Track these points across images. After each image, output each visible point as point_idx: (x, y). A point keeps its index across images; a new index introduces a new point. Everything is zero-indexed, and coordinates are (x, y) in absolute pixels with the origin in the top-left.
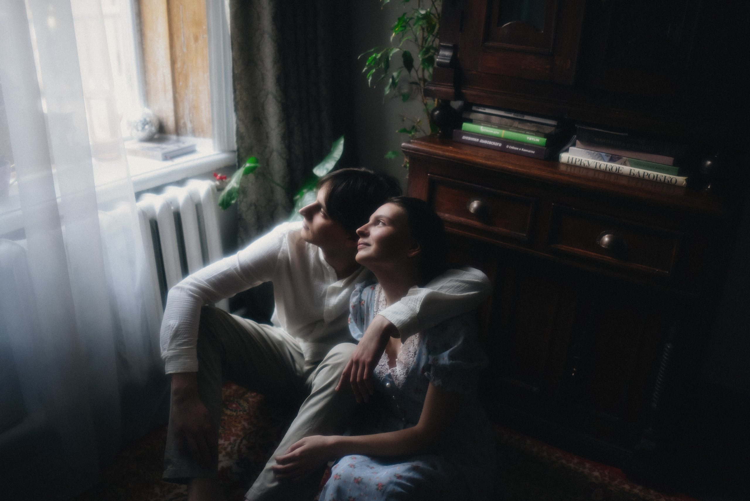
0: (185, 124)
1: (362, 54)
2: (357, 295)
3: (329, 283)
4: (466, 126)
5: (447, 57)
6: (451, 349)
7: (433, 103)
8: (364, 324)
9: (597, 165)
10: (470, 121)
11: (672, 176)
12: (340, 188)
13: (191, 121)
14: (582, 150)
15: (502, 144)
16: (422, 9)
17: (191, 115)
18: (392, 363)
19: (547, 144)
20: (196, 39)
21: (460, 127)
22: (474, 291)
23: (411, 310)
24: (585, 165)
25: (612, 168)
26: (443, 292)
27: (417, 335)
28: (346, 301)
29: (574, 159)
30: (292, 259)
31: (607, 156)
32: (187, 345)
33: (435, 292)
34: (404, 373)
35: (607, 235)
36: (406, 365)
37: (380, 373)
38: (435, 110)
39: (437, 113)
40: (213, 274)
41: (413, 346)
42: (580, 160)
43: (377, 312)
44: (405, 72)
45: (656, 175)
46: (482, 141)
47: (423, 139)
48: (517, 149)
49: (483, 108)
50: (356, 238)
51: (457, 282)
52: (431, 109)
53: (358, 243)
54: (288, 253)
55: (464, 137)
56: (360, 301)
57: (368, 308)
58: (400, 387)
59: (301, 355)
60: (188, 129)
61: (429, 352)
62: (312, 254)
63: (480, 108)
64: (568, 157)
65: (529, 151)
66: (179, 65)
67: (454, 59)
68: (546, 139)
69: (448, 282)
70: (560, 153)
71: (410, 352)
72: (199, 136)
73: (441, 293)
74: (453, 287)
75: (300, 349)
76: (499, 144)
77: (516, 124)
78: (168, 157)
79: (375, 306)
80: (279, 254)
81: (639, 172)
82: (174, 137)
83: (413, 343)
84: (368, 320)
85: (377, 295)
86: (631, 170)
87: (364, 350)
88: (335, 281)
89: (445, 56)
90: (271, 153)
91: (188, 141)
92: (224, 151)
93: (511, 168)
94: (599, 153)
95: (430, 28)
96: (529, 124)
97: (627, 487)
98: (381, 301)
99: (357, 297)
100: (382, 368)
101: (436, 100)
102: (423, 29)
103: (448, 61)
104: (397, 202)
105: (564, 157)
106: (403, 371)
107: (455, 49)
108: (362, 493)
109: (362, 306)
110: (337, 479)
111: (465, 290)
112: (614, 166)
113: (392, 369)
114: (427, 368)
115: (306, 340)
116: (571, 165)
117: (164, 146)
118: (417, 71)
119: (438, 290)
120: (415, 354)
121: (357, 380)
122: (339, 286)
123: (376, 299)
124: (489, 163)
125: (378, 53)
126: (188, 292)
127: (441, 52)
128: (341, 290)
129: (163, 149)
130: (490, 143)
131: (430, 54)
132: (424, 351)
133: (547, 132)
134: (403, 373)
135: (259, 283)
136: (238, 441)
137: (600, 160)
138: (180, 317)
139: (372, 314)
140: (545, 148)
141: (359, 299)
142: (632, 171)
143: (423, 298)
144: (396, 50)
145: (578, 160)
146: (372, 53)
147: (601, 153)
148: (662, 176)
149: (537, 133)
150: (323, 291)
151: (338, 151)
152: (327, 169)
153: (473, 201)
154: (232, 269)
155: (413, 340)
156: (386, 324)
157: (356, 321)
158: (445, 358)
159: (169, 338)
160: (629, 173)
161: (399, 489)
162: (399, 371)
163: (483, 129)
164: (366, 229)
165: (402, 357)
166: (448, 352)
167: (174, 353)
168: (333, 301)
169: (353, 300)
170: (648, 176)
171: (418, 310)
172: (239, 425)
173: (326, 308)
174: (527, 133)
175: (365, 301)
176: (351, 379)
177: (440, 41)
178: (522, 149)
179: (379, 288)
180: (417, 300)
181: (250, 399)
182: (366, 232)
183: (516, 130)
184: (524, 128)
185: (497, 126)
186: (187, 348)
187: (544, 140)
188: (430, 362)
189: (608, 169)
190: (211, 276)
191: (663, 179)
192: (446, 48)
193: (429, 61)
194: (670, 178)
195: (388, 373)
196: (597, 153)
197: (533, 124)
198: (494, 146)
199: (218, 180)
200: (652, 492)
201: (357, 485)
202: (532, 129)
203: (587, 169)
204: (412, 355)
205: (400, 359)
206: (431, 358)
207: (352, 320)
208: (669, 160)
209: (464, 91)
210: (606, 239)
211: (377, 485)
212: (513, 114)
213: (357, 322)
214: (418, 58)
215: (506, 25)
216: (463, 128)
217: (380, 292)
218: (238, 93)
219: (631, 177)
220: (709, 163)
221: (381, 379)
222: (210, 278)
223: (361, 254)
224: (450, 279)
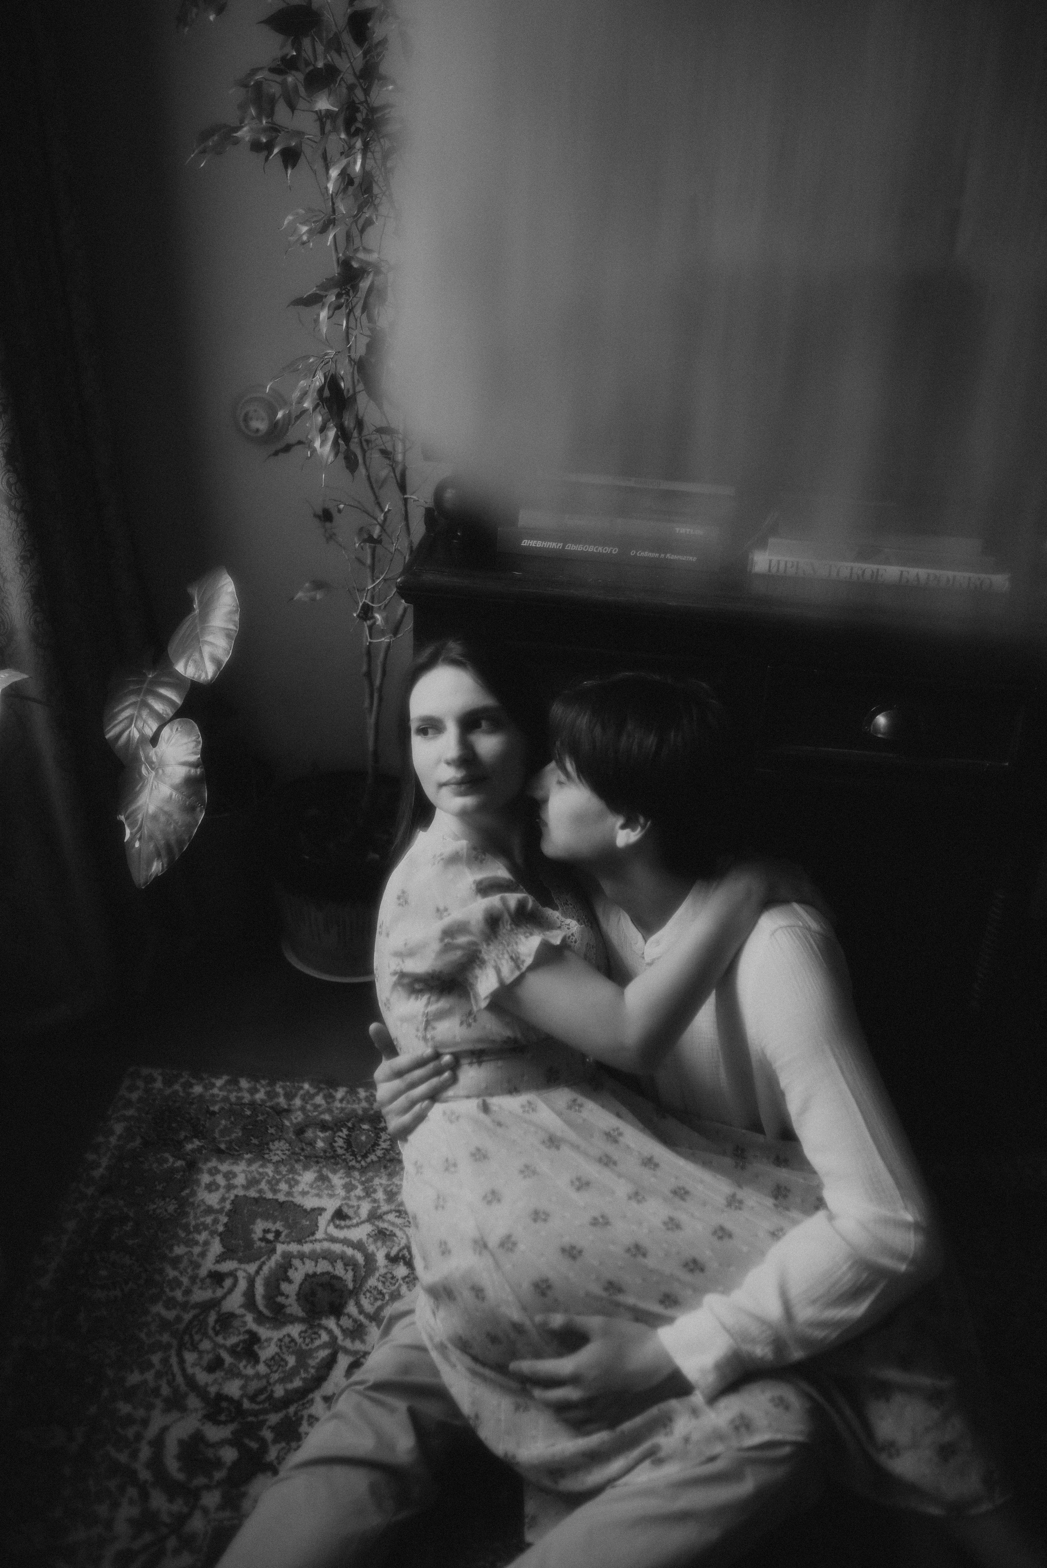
9: (833, 570)
15: (620, 549)
21: (515, 520)
25: (864, 575)
29: (781, 563)
35: (884, 713)
42: (795, 563)
45: (953, 577)
46: (571, 547)
48: (656, 555)
55: (525, 543)
64: (768, 561)
65: (684, 558)
76: (612, 550)
81: (917, 575)
86: (902, 572)
105: (761, 561)
112: (867, 568)
116: (779, 576)
130: (591, 549)
142: (904, 575)
145: (788, 564)
148: (965, 577)
160: (897, 578)
170: (936, 581)
178: (668, 556)
189: (854, 576)
191: (966, 584)
194: (980, 579)
198: (601, 555)
210: (882, 721)
219: (902, 588)
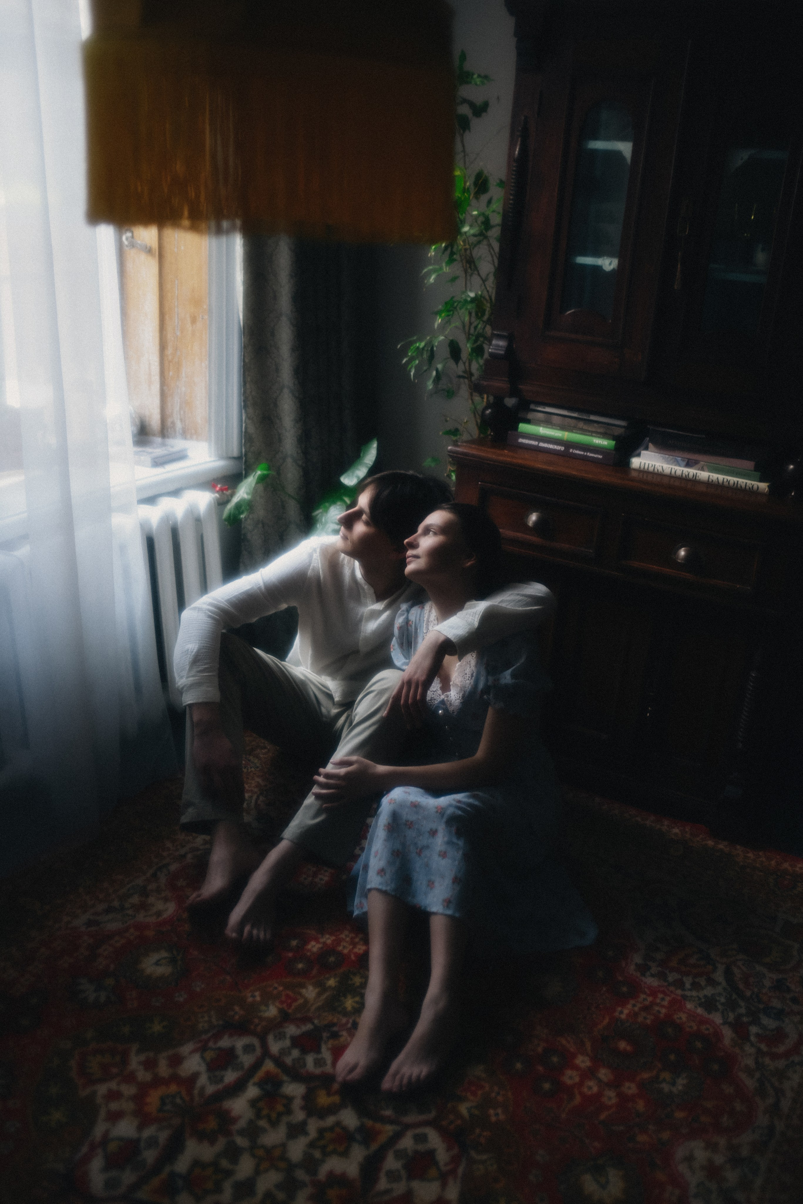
0: (173, 423)
1: (402, 343)
2: (403, 615)
3: (366, 605)
4: (523, 427)
5: (501, 347)
6: (514, 667)
7: (481, 401)
8: (411, 648)
9: (672, 471)
10: (528, 421)
11: (753, 483)
12: (386, 493)
13: (181, 420)
14: (655, 454)
15: (565, 448)
16: (471, 291)
17: (182, 413)
18: (446, 687)
19: (617, 448)
20: (194, 320)
21: (516, 428)
22: (536, 606)
23: (469, 625)
24: (659, 471)
25: (688, 474)
26: (504, 605)
27: (474, 655)
28: (389, 625)
29: (646, 464)
30: (324, 577)
31: (683, 461)
32: (208, 672)
33: (495, 605)
34: (460, 697)
35: (683, 549)
36: (462, 688)
37: (431, 700)
38: (486, 408)
39: (488, 412)
40: (233, 594)
41: (470, 668)
42: (654, 466)
43: (426, 633)
44: (451, 363)
45: (736, 482)
46: (542, 445)
47: (472, 442)
48: (582, 453)
49: (542, 407)
50: (404, 549)
51: (519, 596)
52: (480, 407)
53: (406, 556)
54: (319, 570)
55: (521, 440)
56: (407, 622)
57: (416, 629)
58: (455, 714)
59: (330, 696)
60: (177, 429)
61: (488, 673)
62: (347, 572)
63: (540, 407)
64: (640, 463)
65: (596, 456)
66: (169, 351)
67: (509, 349)
68: (615, 442)
69: (510, 595)
70: (631, 458)
71: (466, 674)
72: (191, 438)
73: (501, 606)
74: (514, 601)
75: (329, 689)
76: (561, 447)
77: (581, 425)
78: (158, 462)
79: (425, 626)
80: (309, 572)
81: (718, 478)
82: (159, 440)
83: (470, 665)
84: (416, 643)
85: (426, 616)
86: (709, 476)
87: (417, 668)
88: (373, 603)
89: (498, 346)
90: (284, 459)
91: (177, 444)
92: (221, 458)
93: (576, 473)
94: (674, 457)
95: (480, 312)
96: (595, 425)
97: (710, 843)
98: (431, 621)
99: (404, 617)
100: (433, 694)
101: (485, 396)
102: (470, 314)
103: (502, 352)
104: (447, 508)
105: (636, 462)
106: (459, 695)
107: (510, 339)
108: (420, 817)
109: (410, 628)
110: (392, 803)
111: (527, 604)
112: (691, 472)
113: (446, 694)
114: (487, 689)
115: (334, 678)
116: (643, 471)
117: (149, 450)
118: (464, 363)
119: (499, 603)
120: (472, 676)
121: (409, 702)
122: (378, 609)
123: (425, 619)
124: (551, 468)
125: (421, 342)
126: (207, 613)
127: (494, 342)
128: (380, 613)
129: (151, 453)
130: (551, 446)
131: (479, 343)
132: (483, 672)
133: (616, 434)
134: (458, 697)
135: (284, 606)
136: (255, 797)
137: (675, 465)
138: (199, 640)
139: (422, 635)
140: (614, 452)
141: (406, 620)
142: (711, 477)
143: (482, 611)
144: (442, 338)
145: (650, 465)
146: (415, 342)
147: (676, 458)
148: (743, 482)
149: (605, 435)
150: (360, 614)
151: (371, 455)
152: (358, 477)
153: (532, 514)
154: (255, 588)
155: (470, 662)
156: (442, 639)
157: (401, 645)
158: (507, 677)
159: (188, 663)
160: (707, 479)
161: (460, 813)
162: (454, 696)
163: (543, 431)
164: (415, 540)
165: (457, 680)
166: (509, 671)
167: (194, 680)
168: (371, 626)
169: (399, 621)
170: (727, 483)
171: (476, 624)
172: (253, 782)
173: (362, 635)
174: (594, 434)
175: (413, 622)
176: (402, 702)
177: (493, 329)
178: (588, 454)
179: (430, 607)
180: (476, 614)
181: (262, 756)
182: (415, 543)
183: (581, 432)
184: (590, 429)
185: (559, 427)
186: (209, 675)
187: (613, 443)
188: (490, 683)
189: (684, 475)
190: (232, 595)
191: (743, 486)
192: (499, 337)
193: (478, 351)
194: (751, 484)
195: (442, 699)
196: (671, 457)
197: (600, 425)
198: (555, 450)
199: (217, 492)
200: (738, 847)
201: (414, 809)
202: (599, 431)
203: (661, 475)
204: (469, 677)
205: (455, 682)
206: (491, 679)
207: (396, 646)
208: (749, 465)
209: (521, 387)
210: (682, 553)
211: (437, 808)
212: (577, 413)
213: (403, 646)
214: (467, 347)
215: (569, 312)
216: (519, 430)
217: (430, 611)
218: (248, 386)
219: (709, 484)
220: (792, 467)
221: (433, 707)
222: (231, 598)
223: (410, 567)
224: (509, 593)
